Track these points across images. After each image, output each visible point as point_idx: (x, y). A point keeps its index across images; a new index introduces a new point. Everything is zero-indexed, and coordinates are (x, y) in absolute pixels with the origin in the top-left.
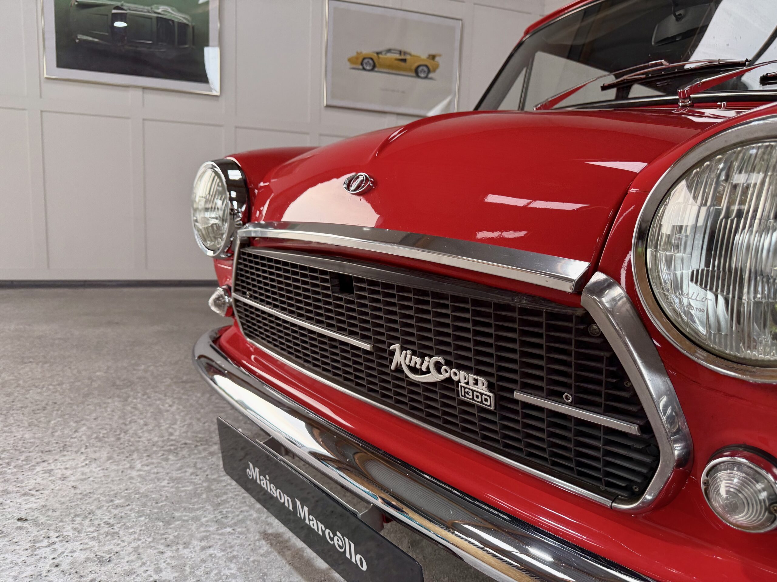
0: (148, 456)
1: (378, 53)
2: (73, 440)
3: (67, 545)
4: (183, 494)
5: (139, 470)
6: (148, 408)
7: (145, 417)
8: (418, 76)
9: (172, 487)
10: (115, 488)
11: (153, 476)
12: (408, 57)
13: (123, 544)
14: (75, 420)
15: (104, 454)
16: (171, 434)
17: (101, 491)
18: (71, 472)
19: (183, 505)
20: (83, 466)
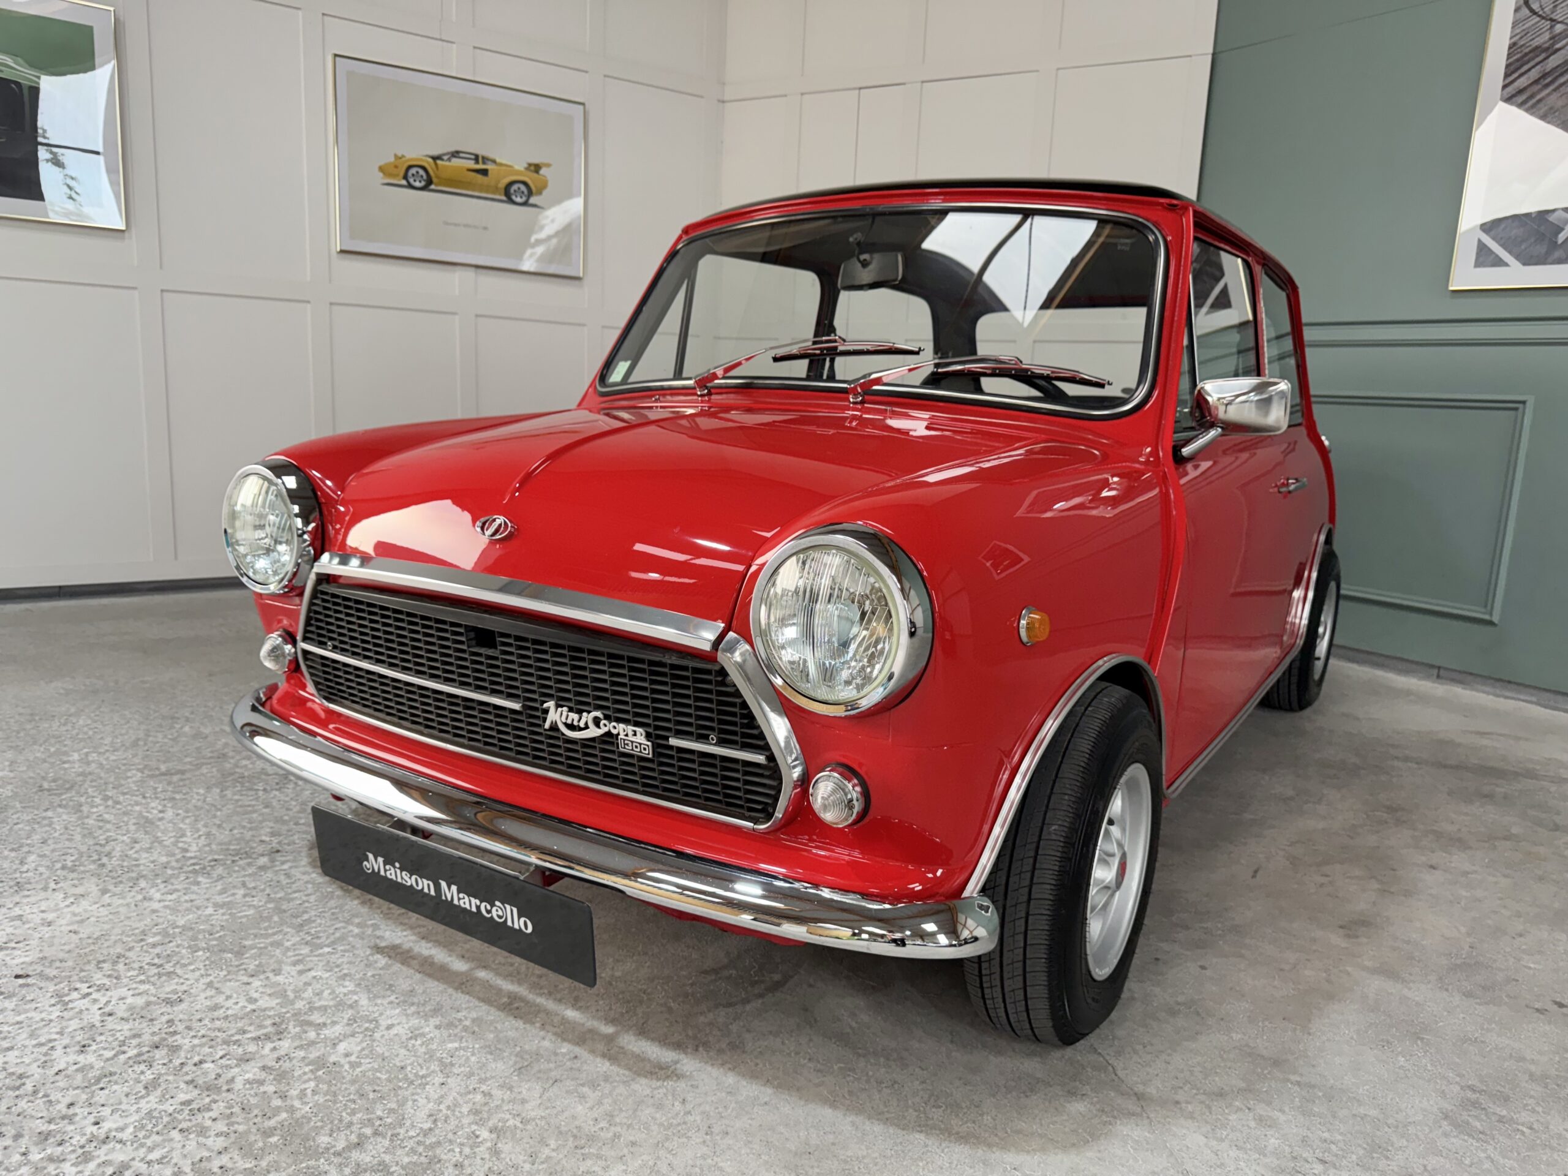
0: (165, 882)
1: (435, 158)
2: (25, 875)
3: (109, 993)
4: (244, 920)
5: (160, 901)
6: (125, 819)
7: (128, 831)
8: (511, 201)
9: (223, 914)
10: (141, 925)
11: (187, 905)
12: (489, 166)
13: (189, 983)
15: (92, 888)
16: (186, 850)
17: (118, 931)
18: (54, 915)
19: (252, 931)
20: (68, 906)
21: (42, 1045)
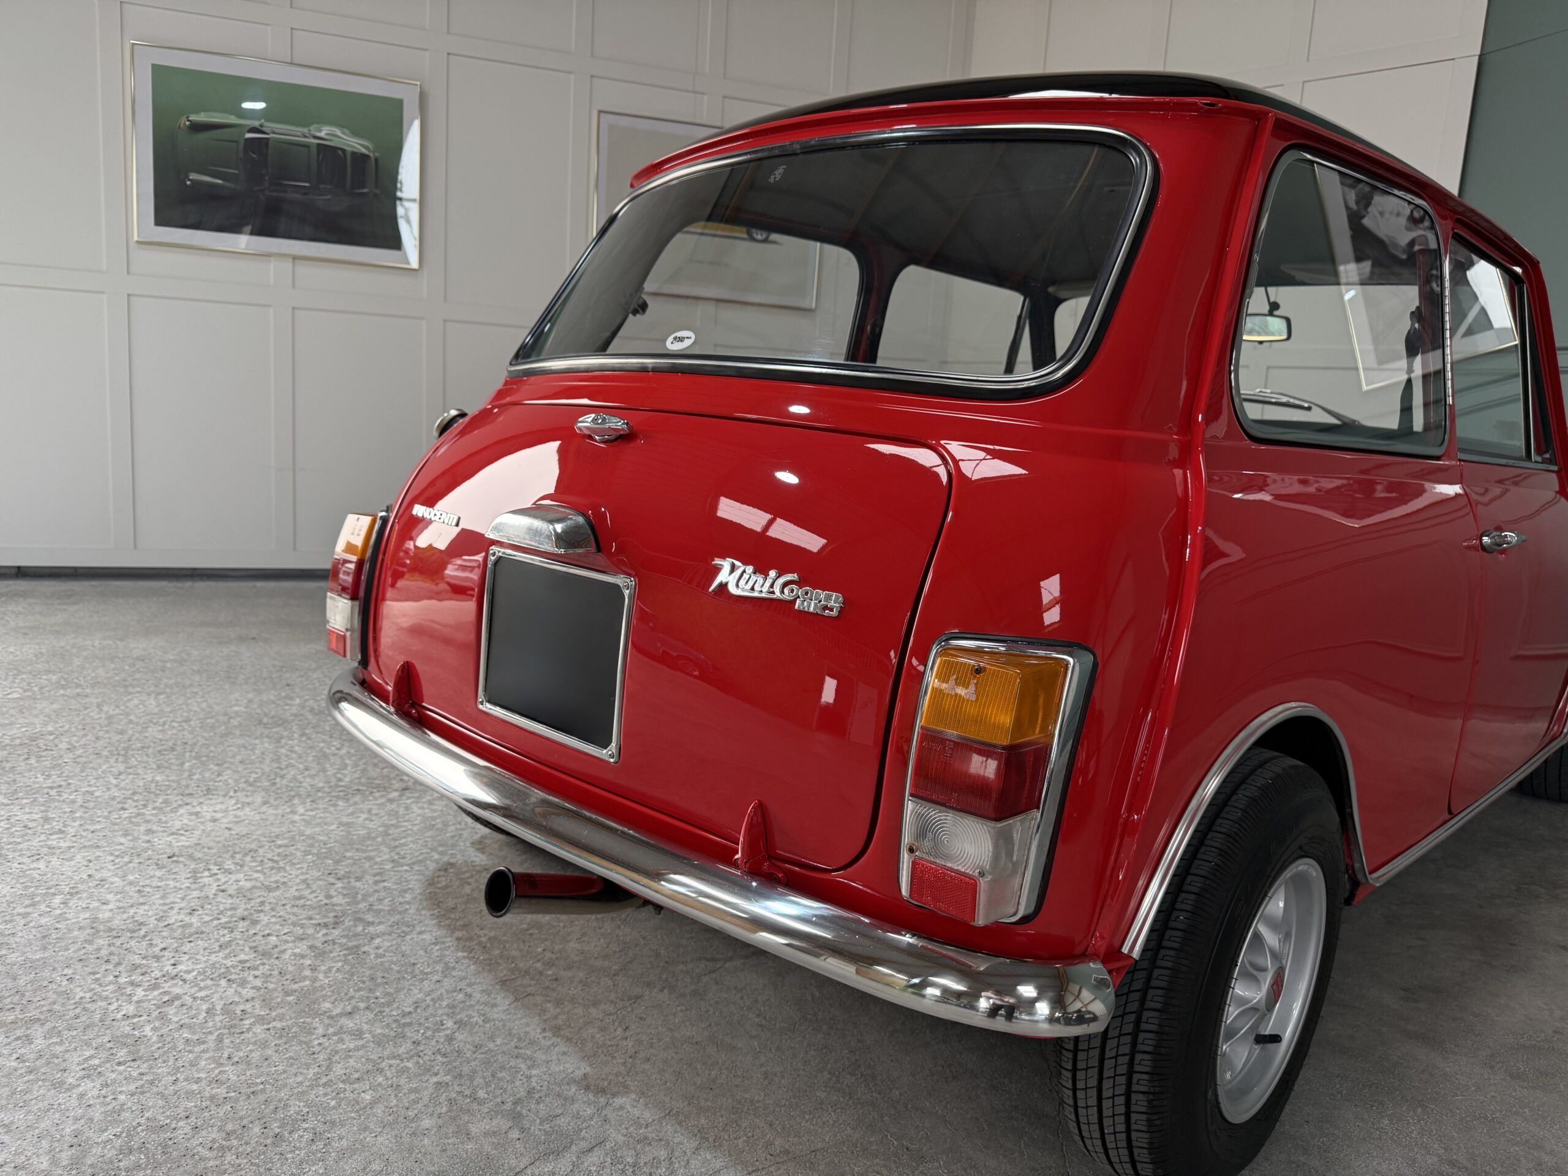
0: (313, 801)
2: (216, 784)
3: (230, 876)
4: (355, 837)
5: (301, 815)
6: (309, 752)
7: (306, 761)
8: (752, 238)
9: (342, 831)
10: (277, 831)
11: (319, 821)
13: (290, 877)
14: (215, 762)
15: (259, 799)
16: (340, 780)
17: (259, 832)
18: (222, 815)
19: (355, 846)
20: (235, 810)
21: (165, 904)
